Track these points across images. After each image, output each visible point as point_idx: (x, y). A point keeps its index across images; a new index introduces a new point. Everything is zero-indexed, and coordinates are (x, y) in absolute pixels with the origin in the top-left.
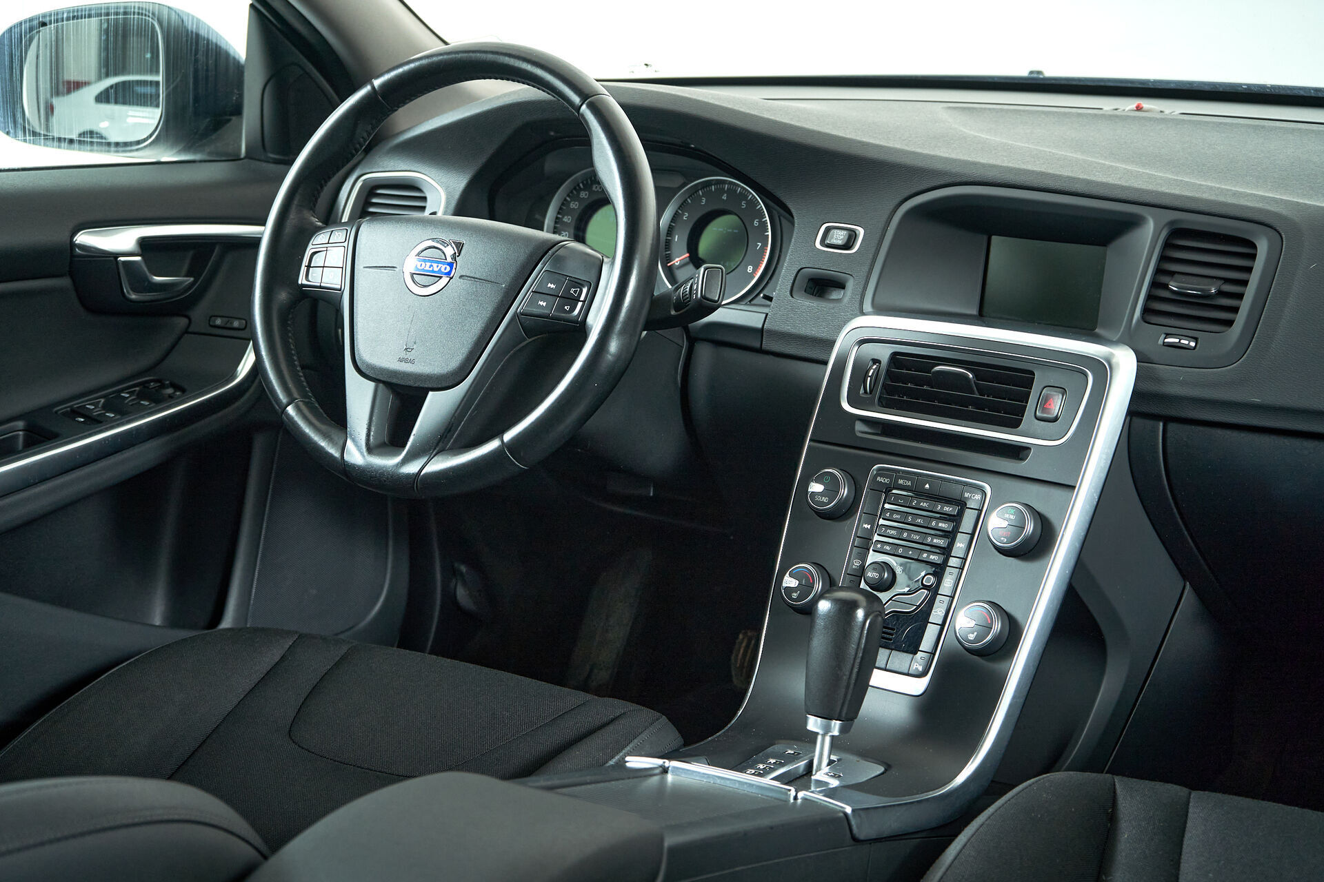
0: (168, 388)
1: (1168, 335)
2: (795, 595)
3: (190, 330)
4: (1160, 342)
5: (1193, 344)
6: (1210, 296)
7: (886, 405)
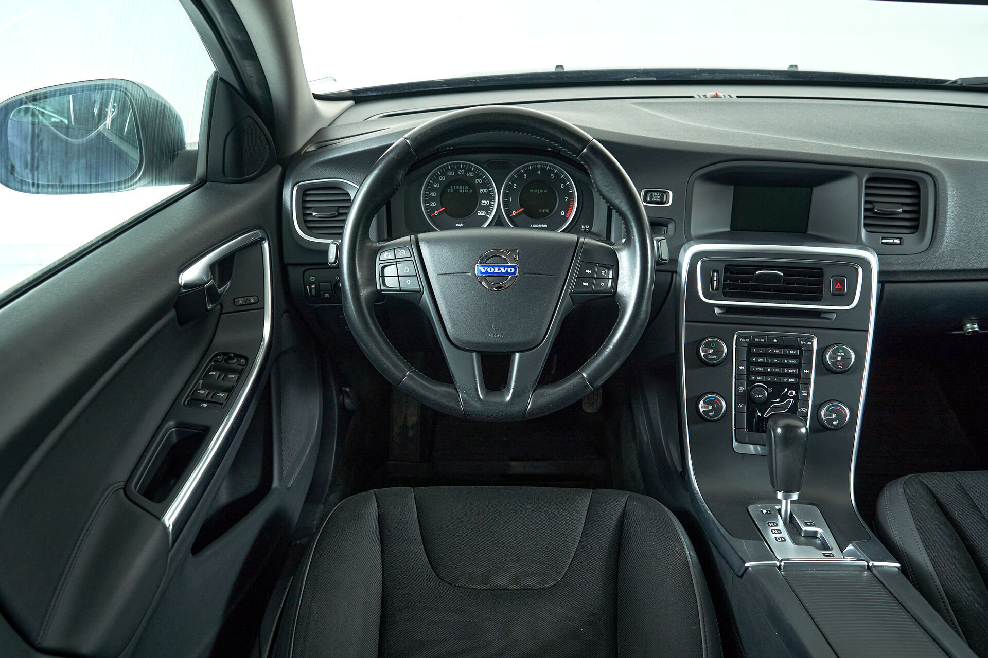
0: (233, 359)
1: (883, 238)
2: (711, 414)
3: (223, 312)
4: (880, 243)
5: (897, 241)
6: (899, 213)
7: (727, 296)
